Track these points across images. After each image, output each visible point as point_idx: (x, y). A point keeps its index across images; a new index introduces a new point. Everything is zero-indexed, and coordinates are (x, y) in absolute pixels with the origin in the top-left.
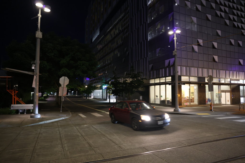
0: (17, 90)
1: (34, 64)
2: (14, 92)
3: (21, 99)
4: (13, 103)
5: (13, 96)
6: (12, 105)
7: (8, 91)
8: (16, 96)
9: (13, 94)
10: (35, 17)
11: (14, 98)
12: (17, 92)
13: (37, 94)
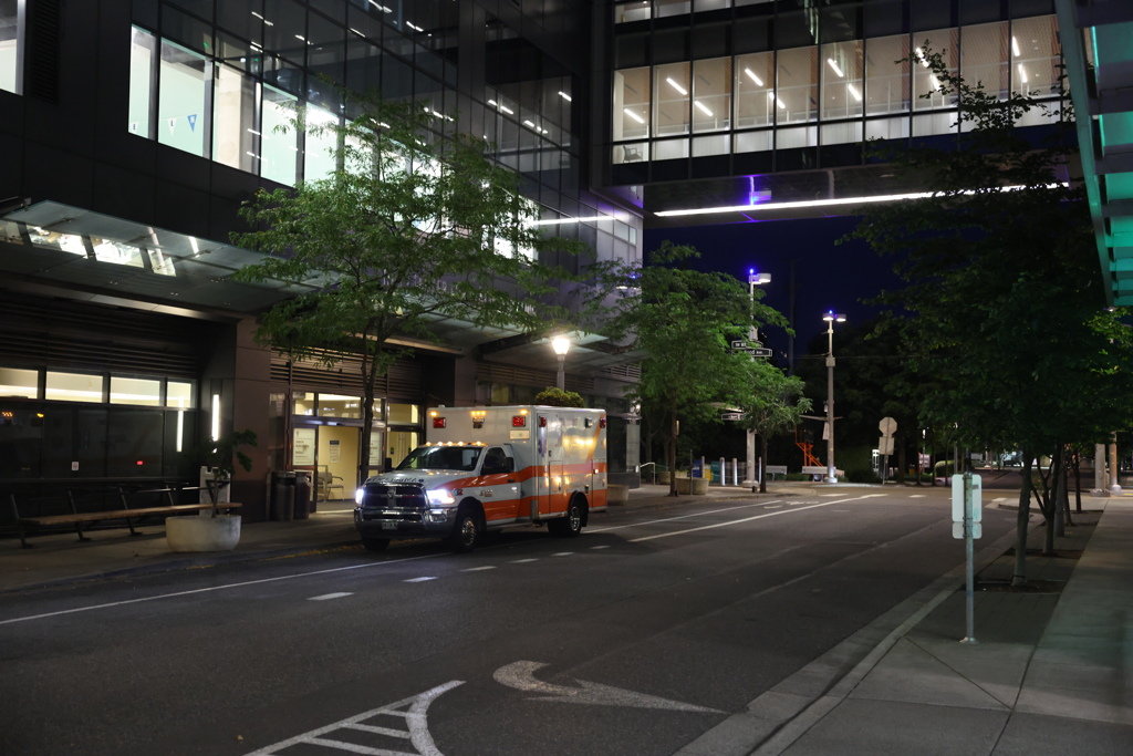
0: (812, 444)
1: (828, 405)
2: (807, 447)
3: (818, 459)
4: (806, 463)
5: (806, 454)
6: (803, 467)
7: (798, 444)
8: (812, 454)
9: (805, 451)
10: (824, 336)
12: (811, 446)
13: (831, 449)
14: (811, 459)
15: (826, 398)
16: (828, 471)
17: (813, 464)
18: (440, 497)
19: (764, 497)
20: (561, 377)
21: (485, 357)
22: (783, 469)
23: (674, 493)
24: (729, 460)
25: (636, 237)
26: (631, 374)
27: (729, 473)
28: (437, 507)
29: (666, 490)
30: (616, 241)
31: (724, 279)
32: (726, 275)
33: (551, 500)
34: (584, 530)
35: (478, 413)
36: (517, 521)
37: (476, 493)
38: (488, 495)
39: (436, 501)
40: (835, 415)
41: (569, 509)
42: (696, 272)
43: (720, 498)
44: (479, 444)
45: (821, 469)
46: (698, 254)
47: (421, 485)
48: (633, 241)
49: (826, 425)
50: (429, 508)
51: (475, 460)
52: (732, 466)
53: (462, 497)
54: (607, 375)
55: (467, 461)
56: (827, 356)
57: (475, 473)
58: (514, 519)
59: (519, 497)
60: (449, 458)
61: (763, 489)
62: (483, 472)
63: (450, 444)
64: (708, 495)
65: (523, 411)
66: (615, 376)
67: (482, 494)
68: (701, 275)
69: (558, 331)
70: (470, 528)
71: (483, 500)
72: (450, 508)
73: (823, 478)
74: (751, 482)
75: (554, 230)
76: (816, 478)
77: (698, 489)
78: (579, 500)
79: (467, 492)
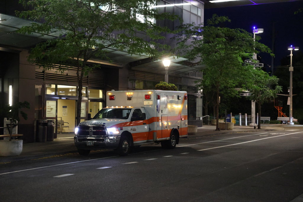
0: (282, 107)
1: (290, 89)
2: (280, 108)
3: (285, 114)
4: (279, 116)
5: (279, 112)
6: (278, 118)
7: (275, 107)
8: (282, 111)
9: (279, 110)
10: (289, 56)
11: (280, 113)
12: (282, 108)
13: (291, 109)
14: (282, 114)
15: (289, 86)
16: (290, 119)
17: (283, 116)
18: (113, 131)
19: (260, 131)
20: (167, 77)
21: (133, 68)
22: (268, 118)
23: (218, 129)
24: (243, 114)
25: (201, 13)
26: (199, 76)
27: (243, 120)
28: (111, 136)
29: (214, 128)
30: (192, 15)
31: (241, 32)
32: (242, 30)
33: (162, 132)
34: (177, 146)
35: (129, 93)
36: (147, 142)
37: (129, 129)
38: (135, 130)
39: (111, 132)
40: (293, 94)
41: (171, 136)
42: (228, 29)
43: (240, 131)
44: (130, 107)
45: (287, 119)
46: (229, 20)
47: (104, 126)
48: (199, 14)
49: (289, 98)
50: (108, 136)
51: (128, 114)
52: (245, 117)
53: (122, 131)
54: (187, 76)
55: (125, 115)
56: (289, 66)
57: (128, 120)
58: (145, 141)
59: (148, 131)
60: (117, 114)
61: (259, 128)
62: (132, 120)
63: (117, 107)
64: (233, 130)
65: (150, 92)
66: (191, 77)
67: (131, 130)
68: (231, 30)
69: (165, 56)
70: (126, 145)
71: (132, 132)
72: (117, 136)
73: (287, 122)
74: (253, 124)
75: (163, 9)
76: (284, 122)
77: (229, 127)
78: (175, 132)
79: (125, 129)
